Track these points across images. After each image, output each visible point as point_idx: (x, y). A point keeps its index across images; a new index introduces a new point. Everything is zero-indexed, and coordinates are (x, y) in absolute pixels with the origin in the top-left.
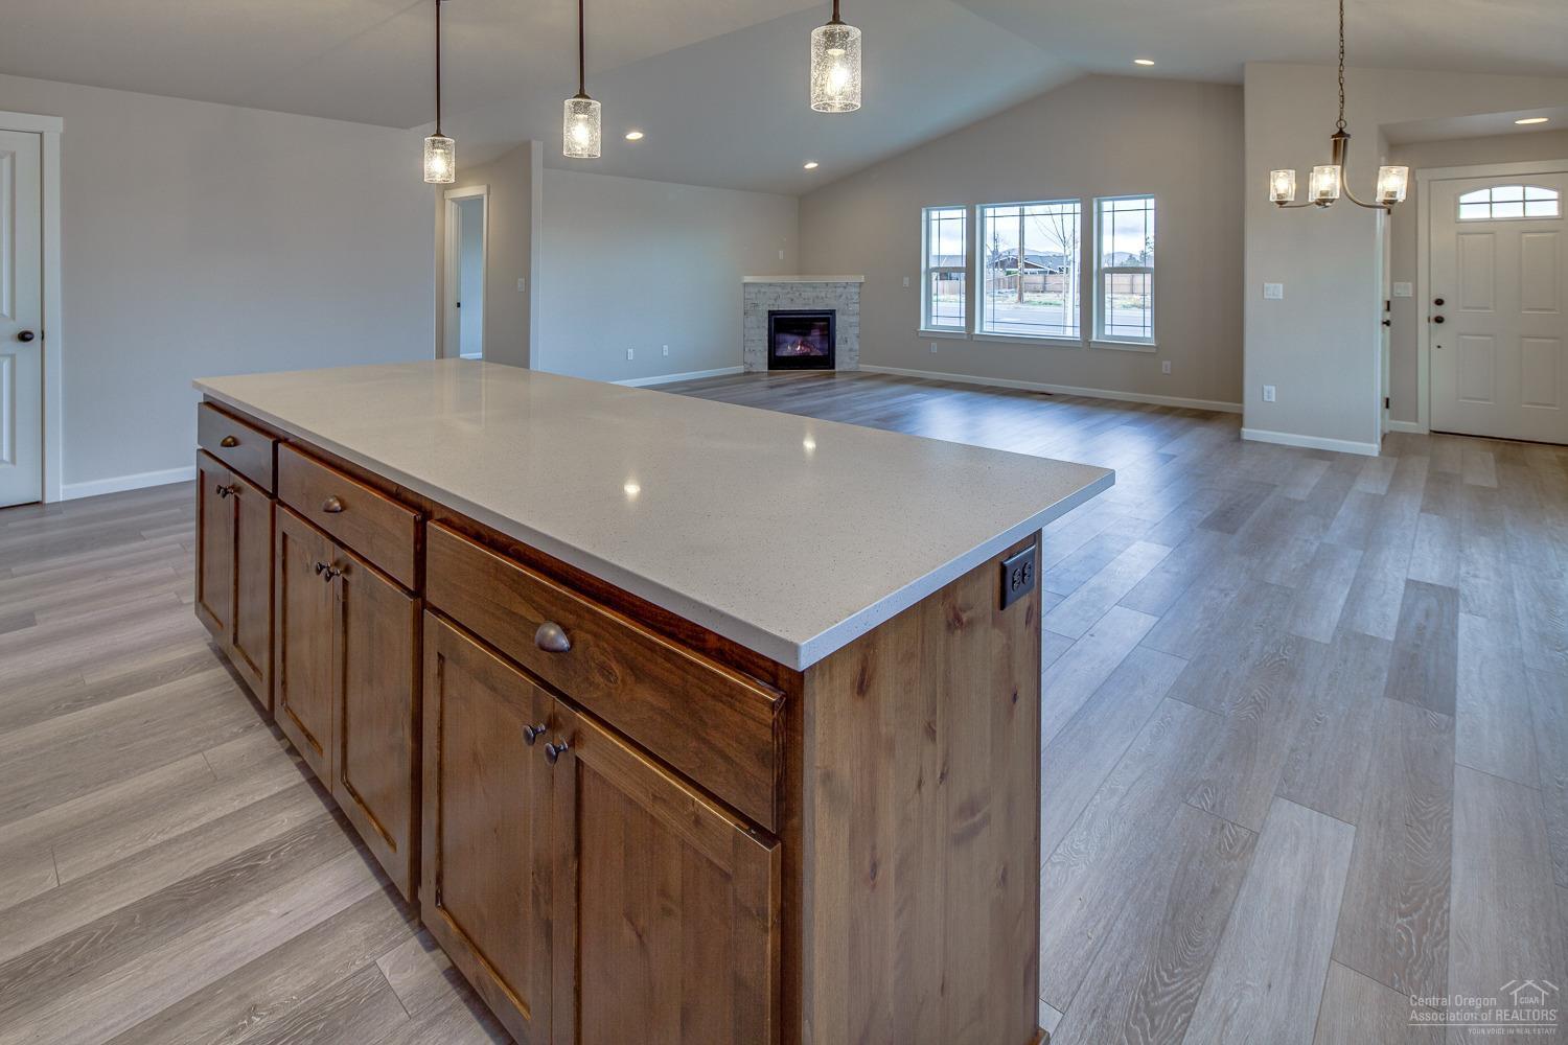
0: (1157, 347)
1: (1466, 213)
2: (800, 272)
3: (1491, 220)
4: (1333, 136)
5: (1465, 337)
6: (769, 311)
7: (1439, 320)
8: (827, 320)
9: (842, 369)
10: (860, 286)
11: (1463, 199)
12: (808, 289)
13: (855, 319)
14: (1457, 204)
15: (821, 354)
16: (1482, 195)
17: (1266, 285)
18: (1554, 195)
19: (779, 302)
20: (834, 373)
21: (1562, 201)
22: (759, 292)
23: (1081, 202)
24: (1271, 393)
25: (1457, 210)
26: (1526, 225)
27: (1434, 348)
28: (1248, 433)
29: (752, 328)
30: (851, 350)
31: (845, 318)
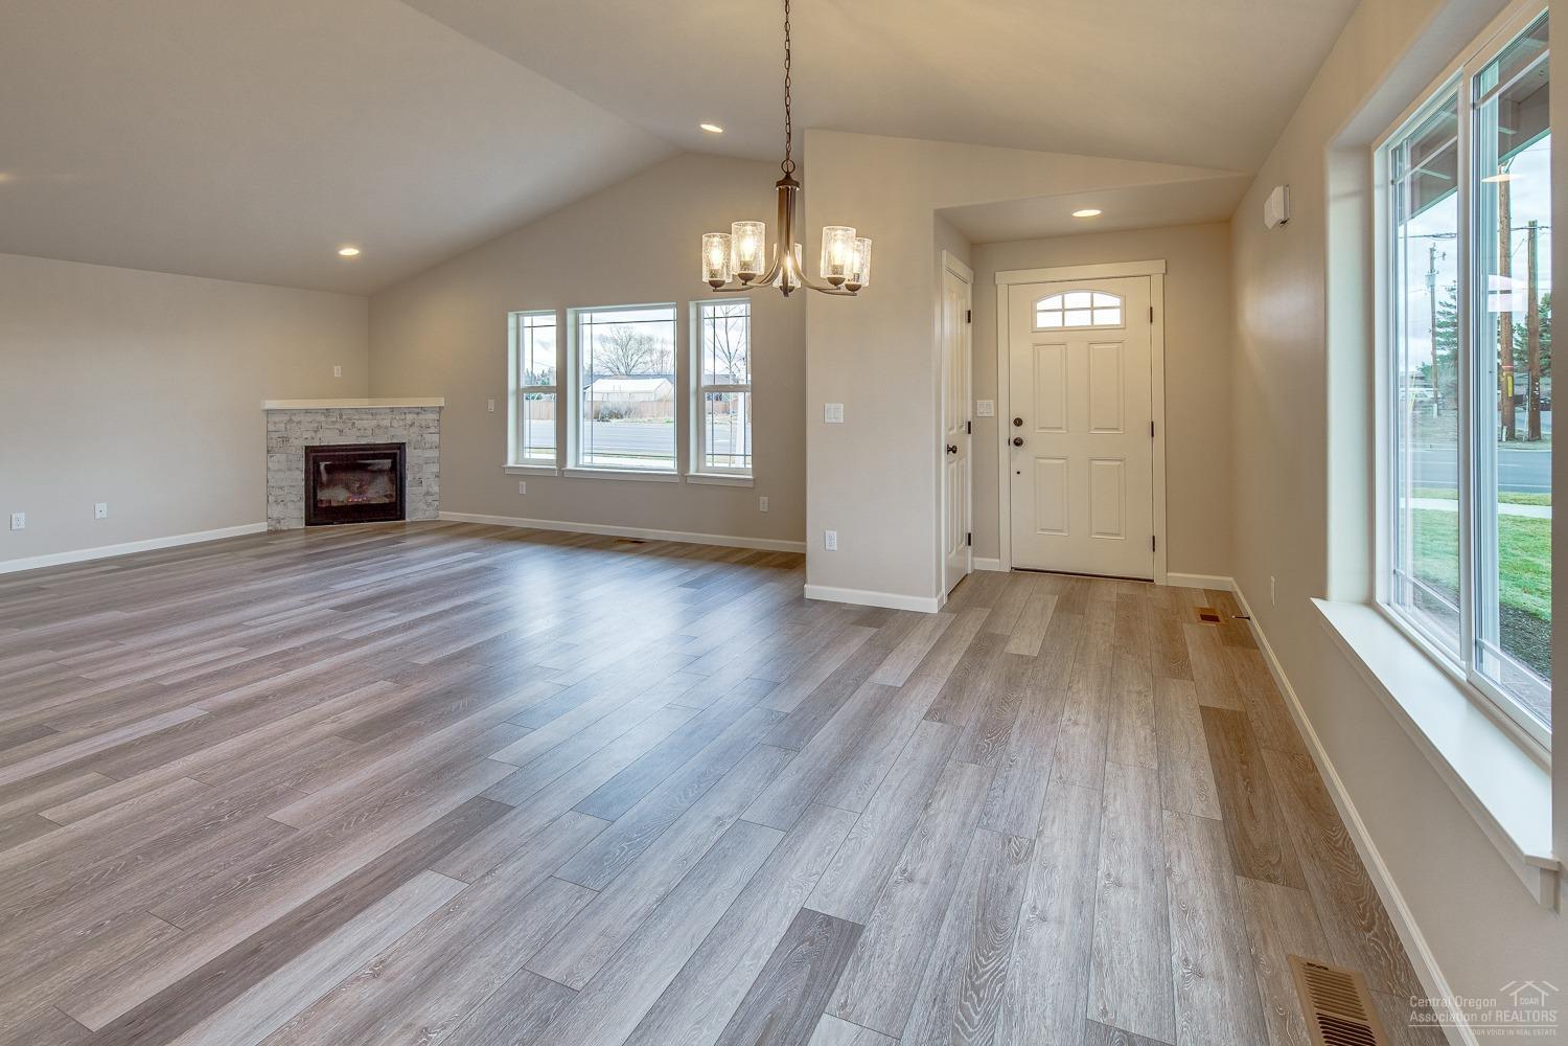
0: (754, 480)
1: (1044, 321)
2: (371, 394)
3: (1063, 330)
4: (779, 184)
5: (1042, 461)
6: (307, 448)
7: (1018, 442)
8: (392, 456)
9: (414, 519)
10: (439, 412)
11: (1041, 305)
12: (364, 416)
13: (434, 453)
14: (1033, 313)
15: (387, 501)
16: (1054, 302)
17: (827, 405)
18: (1116, 301)
19: (319, 435)
20: (405, 524)
21: (1124, 308)
22: (291, 421)
23: (676, 306)
24: (833, 539)
25: (1033, 319)
26: (1093, 336)
27: (1014, 473)
28: (812, 591)
29: (279, 470)
30: (428, 493)
31: (418, 452)
